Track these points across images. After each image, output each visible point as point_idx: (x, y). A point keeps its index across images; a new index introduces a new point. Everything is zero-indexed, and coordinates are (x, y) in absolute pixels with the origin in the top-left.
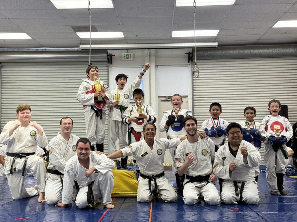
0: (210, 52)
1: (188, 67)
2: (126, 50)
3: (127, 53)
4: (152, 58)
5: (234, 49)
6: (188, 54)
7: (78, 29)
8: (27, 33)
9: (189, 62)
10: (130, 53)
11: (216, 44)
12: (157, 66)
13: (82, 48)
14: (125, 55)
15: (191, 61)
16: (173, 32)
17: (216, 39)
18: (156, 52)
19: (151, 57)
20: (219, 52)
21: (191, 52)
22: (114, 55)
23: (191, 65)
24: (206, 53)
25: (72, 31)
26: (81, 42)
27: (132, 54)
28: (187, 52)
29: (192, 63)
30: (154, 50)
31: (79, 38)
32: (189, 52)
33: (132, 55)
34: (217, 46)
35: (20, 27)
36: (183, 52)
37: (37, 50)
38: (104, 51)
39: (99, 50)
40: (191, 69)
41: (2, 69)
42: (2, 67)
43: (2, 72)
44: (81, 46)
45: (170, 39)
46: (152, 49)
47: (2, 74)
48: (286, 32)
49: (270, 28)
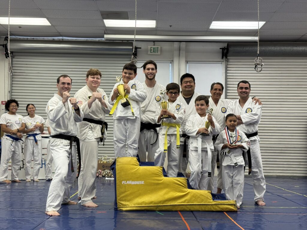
0: (248, 48)
1: (221, 63)
2: (152, 43)
3: (154, 47)
5: (275, 45)
6: (221, 50)
8: (47, 18)
9: (222, 59)
10: (157, 47)
11: (256, 38)
13: (106, 38)
15: (224, 58)
18: (186, 46)
19: (181, 52)
21: (226, 47)
22: (140, 48)
23: (224, 62)
24: (243, 48)
27: (159, 47)
28: (221, 48)
30: (184, 43)
31: (105, 26)
32: (223, 47)
33: (159, 49)
35: (42, 10)
36: (217, 47)
37: (53, 39)
38: (129, 42)
39: (123, 41)
40: (225, 67)
41: (14, 60)
42: (13, 58)
43: (14, 63)
44: (106, 36)
45: (207, 31)
46: (182, 43)
47: (14, 65)
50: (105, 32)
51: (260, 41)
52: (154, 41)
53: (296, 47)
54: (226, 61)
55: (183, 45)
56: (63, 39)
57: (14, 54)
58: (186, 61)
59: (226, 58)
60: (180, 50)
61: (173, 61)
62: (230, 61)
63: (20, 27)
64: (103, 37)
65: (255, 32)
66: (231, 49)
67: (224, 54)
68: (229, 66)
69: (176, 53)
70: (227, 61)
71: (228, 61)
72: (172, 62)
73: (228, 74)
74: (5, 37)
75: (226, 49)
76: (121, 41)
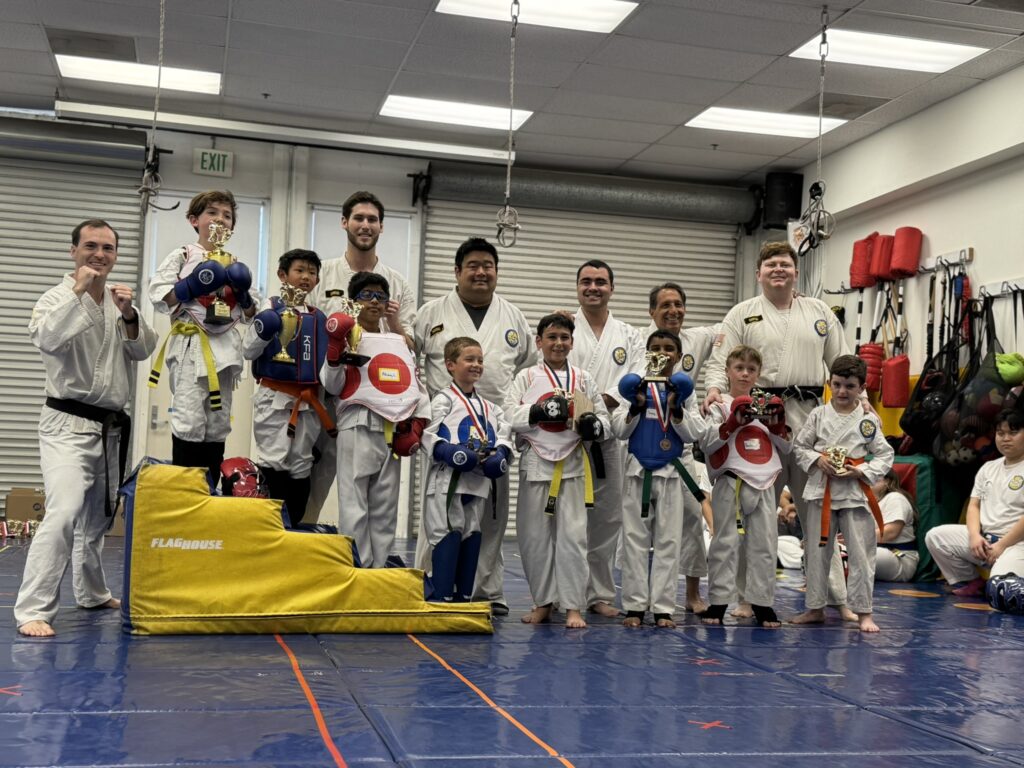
0: (485, 181)
1: (411, 218)
2: (208, 140)
3: (213, 152)
4: (297, 179)
5: (556, 180)
6: (412, 179)
7: (68, 41)
9: (413, 205)
10: (224, 153)
11: (507, 156)
12: (311, 206)
13: (62, 111)
14: (207, 157)
15: (419, 203)
18: (311, 159)
19: (294, 174)
21: (425, 173)
22: (171, 152)
23: (419, 215)
24: (472, 180)
25: (44, 46)
26: (60, 91)
27: (230, 155)
28: (412, 173)
29: (425, 207)
30: (306, 149)
31: (58, 75)
32: (418, 173)
33: (229, 159)
36: (402, 171)
38: (134, 132)
39: (116, 127)
40: (419, 228)
44: (61, 106)
45: (371, 122)
46: (299, 148)
48: (715, 145)
49: (678, 126)
50: (57, 93)
51: (517, 164)
52: (214, 135)
53: (610, 189)
54: (423, 211)
55: (302, 154)
58: (308, 203)
59: (425, 203)
60: (291, 169)
61: (269, 199)
62: (436, 212)
64: (51, 107)
66: (439, 179)
67: (420, 193)
68: (430, 227)
69: (280, 177)
70: (427, 212)
71: (428, 214)
72: (266, 201)
73: (428, 251)
75: (425, 177)
76: (109, 126)
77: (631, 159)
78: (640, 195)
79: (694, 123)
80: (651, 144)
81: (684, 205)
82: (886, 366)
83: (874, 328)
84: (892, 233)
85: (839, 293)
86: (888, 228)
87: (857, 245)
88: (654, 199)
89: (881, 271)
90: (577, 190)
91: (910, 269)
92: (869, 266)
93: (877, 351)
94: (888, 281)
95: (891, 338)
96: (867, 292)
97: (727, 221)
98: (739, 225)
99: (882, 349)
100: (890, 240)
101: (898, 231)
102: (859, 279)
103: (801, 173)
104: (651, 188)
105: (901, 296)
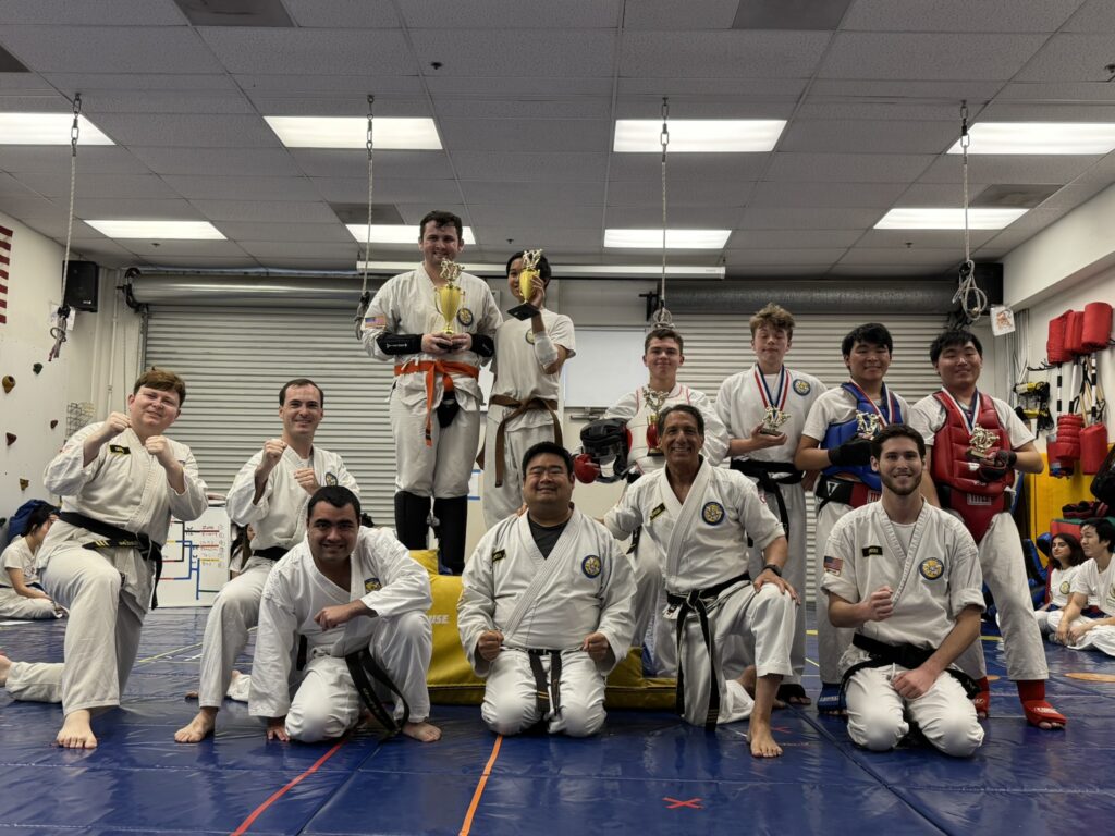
0: (705, 294)
6: (644, 298)
7: (350, 213)
8: (212, 222)
11: (721, 271)
13: (362, 269)
15: (652, 317)
16: (608, 232)
17: (721, 256)
18: (561, 288)
20: (729, 295)
21: (654, 293)
24: (693, 295)
25: (335, 219)
26: (361, 254)
28: (644, 293)
30: (557, 281)
31: (354, 241)
32: (649, 292)
34: (722, 277)
35: (191, 202)
36: (634, 292)
37: (246, 273)
41: (151, 322)
42: (149, 317)
43: (150, 329)
44: (360, 265)
45: (599, 254)
47: (149, 336)
48: (909, 244)
49: (867, 230)
50: (359, 255)
51: (728, 277)
53: (819, 291)
56: (268, 273)
57: (152, 308)
63: (156, 243)
64: (356, 268)
65: (716, 255)
67: (652, 309)
74: (127, 268)
75: (654, 296)
77: (836, 264)
78: (848, 295)
79: (880, 225)
80: (849, 248)
81: (891, 300)
82: (1083, 435)
83: (1072, 399)
84: (1082, 310)
85: (1040, 369)
86: (1079, 306)
87: (1051, 322)
88: (862, 297)
89: (1075, 346)
90: (788, 295)
91: (1100, 341)
92: (1064, 341)
93: (1076, 421)
94: (1084, 355)
95: (1089, 409)
96: (1066, 368)
97: (936, 312)
98: (949, 314)
99: (1082, 419)
100: (1081, 316)
101: (1087, 307)
102: (1057, 355)
103: (1000, 262)
104: (857, 288)
105: (1094, 368)
